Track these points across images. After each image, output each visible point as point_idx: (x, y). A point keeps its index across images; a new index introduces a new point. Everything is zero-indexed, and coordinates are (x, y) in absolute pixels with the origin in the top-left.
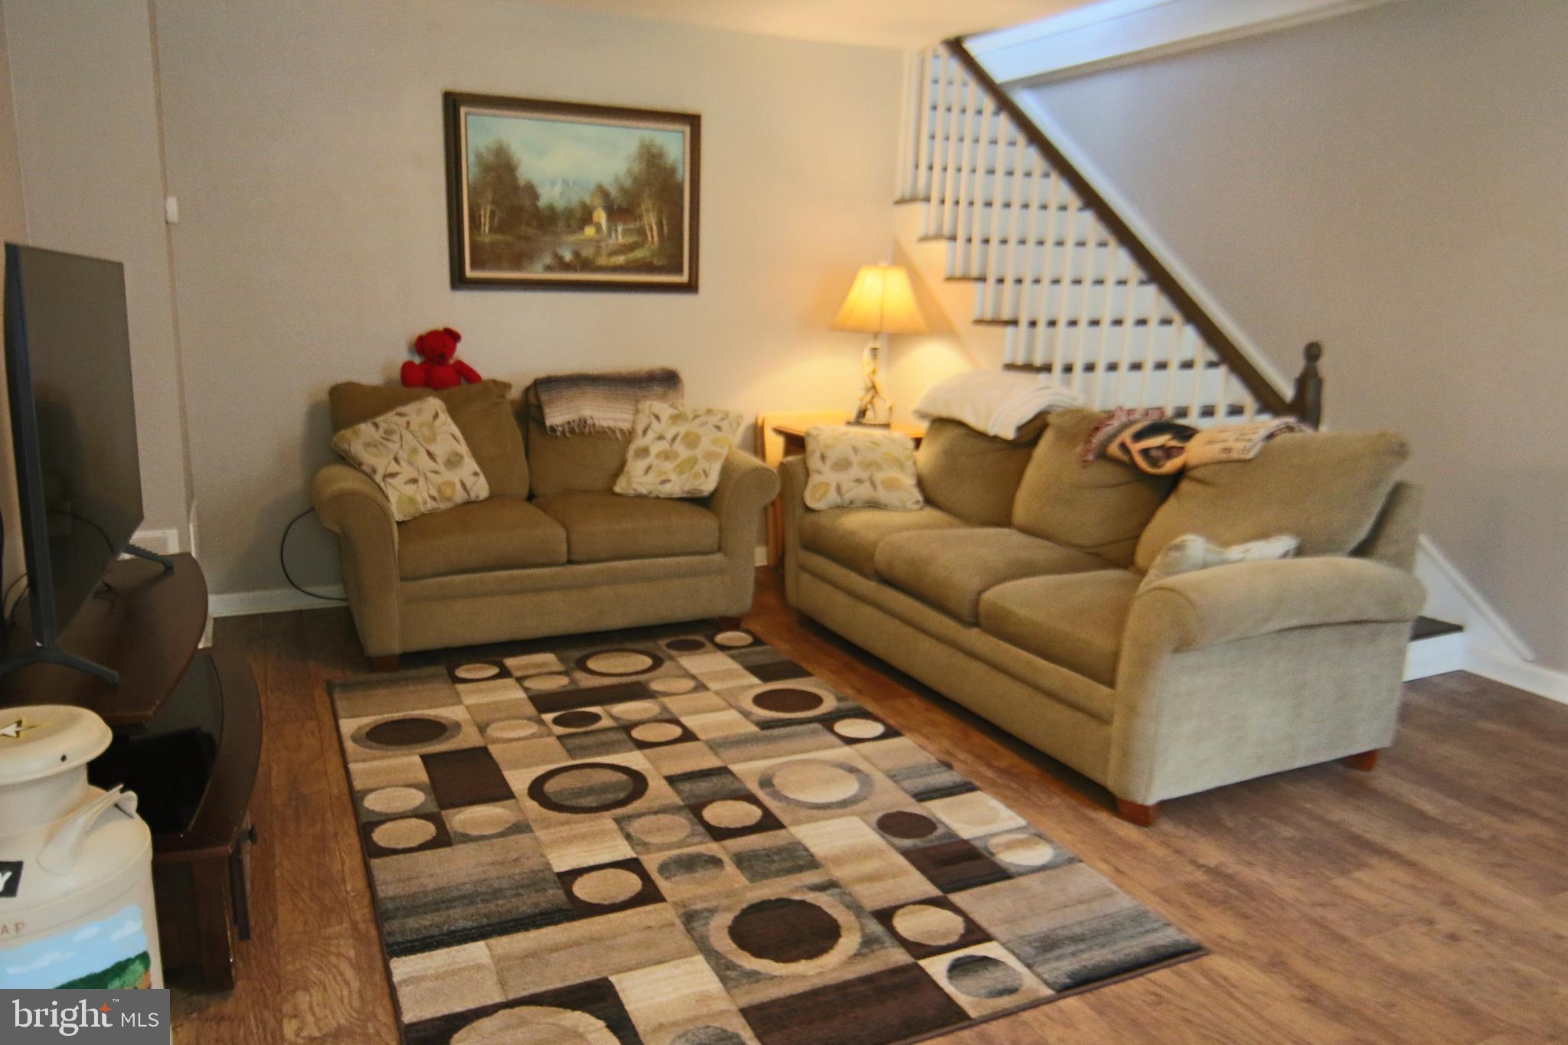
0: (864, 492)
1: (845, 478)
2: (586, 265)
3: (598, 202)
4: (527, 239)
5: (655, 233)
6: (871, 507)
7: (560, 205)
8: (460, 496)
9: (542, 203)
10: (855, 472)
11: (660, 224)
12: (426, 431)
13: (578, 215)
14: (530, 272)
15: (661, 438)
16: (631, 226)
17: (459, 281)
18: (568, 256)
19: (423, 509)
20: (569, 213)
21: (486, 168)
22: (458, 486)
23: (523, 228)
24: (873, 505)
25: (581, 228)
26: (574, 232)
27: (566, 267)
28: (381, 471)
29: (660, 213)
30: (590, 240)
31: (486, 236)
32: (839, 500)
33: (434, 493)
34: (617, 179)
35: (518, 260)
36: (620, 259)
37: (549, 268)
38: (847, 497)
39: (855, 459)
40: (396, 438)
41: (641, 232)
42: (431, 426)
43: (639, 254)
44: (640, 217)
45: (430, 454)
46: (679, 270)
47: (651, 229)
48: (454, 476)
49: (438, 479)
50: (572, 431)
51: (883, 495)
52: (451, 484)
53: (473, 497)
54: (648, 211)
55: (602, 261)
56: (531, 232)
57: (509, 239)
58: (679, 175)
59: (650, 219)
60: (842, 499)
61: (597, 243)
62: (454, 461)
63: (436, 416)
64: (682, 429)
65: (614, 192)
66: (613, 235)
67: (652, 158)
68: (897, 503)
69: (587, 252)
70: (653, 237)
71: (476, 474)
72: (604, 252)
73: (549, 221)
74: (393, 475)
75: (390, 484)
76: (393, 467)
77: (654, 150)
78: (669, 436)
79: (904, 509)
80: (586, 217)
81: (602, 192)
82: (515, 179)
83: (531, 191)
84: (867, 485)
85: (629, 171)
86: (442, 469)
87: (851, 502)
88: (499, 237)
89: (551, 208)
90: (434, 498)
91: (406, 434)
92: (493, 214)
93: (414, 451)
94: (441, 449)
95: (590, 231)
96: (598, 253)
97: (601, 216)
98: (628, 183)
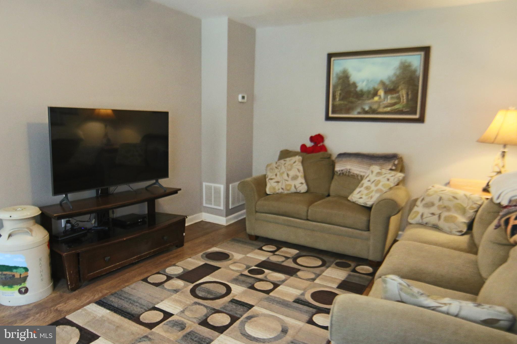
0: (433, 220)
1: (427, 212)
2: (374, 111)
3: (381, 87)
4: (352, 102)
5: (405, 98)
6: (434, 227)
7: (365, 89)
8: (293, 190)
9: (358, 89)
10: (433, 209)
11: (407, 94)
12: (289, 167)
13: (372, 92)
14: (353, 115)
15: (369, 181)
16: (395, 95)
17: (328, 118)
18: (367, 108)
19: (277, 192)
20: (369, 92)
21: (339, 78)
22: (293, 186)
23: (351, 99)
24: (436, 227)
25: (373, 97)
26: (370, 99)
27: (366, 112)
28: (269, 177)
29: (408, 89)
30: (376, 102)
31: (338, 102)
32: (420, 221)
33: (284, 187)
34: (389, 78)
35: (348, 111)
36: (389, 109)
37: (359, 113)
38: (425, 221)
39: (437, 203)
40: (279, 168)
41: (399, 98)
42: (291, 165)
43: (397, 107)
44: (398, 92)
45: (288, 175)
46: (415, 113)
47: (403, 97)
48: (293, 183)
49: (287, 183)
50: (343, 173)
51: (441, 224)
52: (291, 185)
53: (298, 191)
54: (402, 89)
55: (381, 110)
56: (354, 100)
57: (346, 103)
58: (417, 73)
59: (403, 93)
60: (422, 221)
61: (379, 103)
62: (295, 178)
63: (295, 162)
64: (377, 178)
65: (387, 82)
66: (386, 100)
67: (405, 68)
68: (447, 229)
69: (375, 107)
70: (404, 100)
71: (302, 183)
72: (382, 106)
73: (360, 95)
74: (271, 179)
75: (269, 182)
76: (274, 177)
77: (406, 64)
78: (372, 181)
79: (450, 233)
80: (375, 93)
81: (382, 83)
82: (349, 81)
83: (354, 85)
84: (436, 217)
85: (395, 74)
86: (290, 179)
87: (426, 224)
88: (342, 102)
89: (361, 91)
90: (282, 189)
91: (283, 167)
92: (340, 94)
93: (283, 173)
94: (292, 173)
95: (376, 99)
96: (379, 107)
97: (381, 93)
98: (394, 79)
